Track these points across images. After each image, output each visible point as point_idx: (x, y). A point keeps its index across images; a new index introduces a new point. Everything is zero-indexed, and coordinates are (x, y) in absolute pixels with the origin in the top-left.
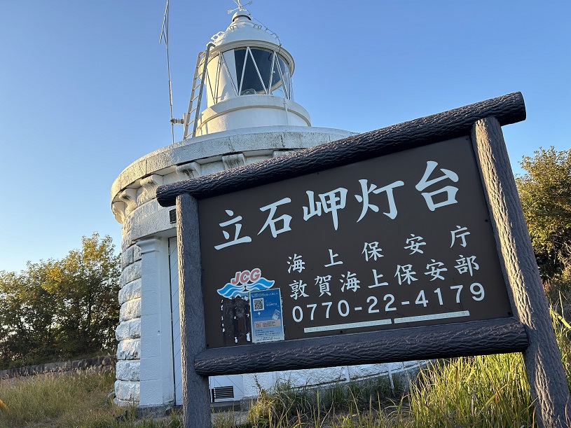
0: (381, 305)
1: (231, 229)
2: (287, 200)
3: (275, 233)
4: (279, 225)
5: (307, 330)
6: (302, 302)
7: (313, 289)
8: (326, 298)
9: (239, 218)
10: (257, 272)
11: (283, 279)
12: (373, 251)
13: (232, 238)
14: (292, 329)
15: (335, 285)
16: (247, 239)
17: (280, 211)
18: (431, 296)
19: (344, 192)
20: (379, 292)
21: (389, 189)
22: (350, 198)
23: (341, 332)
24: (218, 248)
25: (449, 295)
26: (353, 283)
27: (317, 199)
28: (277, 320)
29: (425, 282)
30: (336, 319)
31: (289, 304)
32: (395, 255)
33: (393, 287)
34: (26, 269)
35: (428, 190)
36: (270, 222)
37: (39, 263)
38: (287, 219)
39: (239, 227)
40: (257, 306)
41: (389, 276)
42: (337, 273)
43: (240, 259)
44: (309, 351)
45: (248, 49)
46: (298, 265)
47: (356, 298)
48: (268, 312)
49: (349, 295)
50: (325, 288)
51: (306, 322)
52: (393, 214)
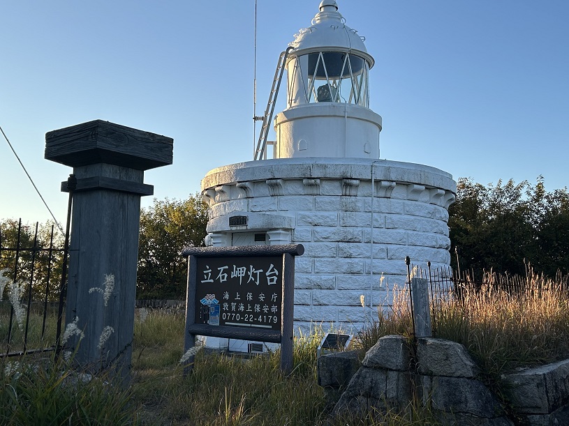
0: (248, 319)
1: (207, 274)
2: (227, 267)
3: (221, 281)
4: (223, 277)
5: (226, 323)
6: (226, 312)
7: (230, 307)
8: (233, 312)
9: (210, 270)
10: (214, 296)
11: (222, 301)
12: (250, 297)
13: (207, 279)
14: (222, 322)
15: (237, 307)
16: (212, 281)
17: (225, 271)
18: (263, 318)
19: (245, 269)
20: (249, 313)
21: (258, 272)
22: (246, 272)
23: (236, 326)
24: (202, 282)
25: (268, 319)
26: (242, 308)
27: (236, 270)
28: (218, 317)
29: (262, 313)
30: (235, 321)
31: (222, 311)
32: (256, 300)
33: (253, 313)
34: (153, 206)
35: (269, 276)
36: (220, 275)
37: (164, 200)
38: (226, 275)
39: (210, 274)
40: (212, 310)
41: (253, 308)
42: (238, 302)
43: (209, 289)
44: (223, 332)
45: (321, 54)
46: (227, 296)
47: (242, 314)
48: (216, 313)
49: (240, 312)
50: (233, 308)
51: (226, 320)
52: (258, 283)
